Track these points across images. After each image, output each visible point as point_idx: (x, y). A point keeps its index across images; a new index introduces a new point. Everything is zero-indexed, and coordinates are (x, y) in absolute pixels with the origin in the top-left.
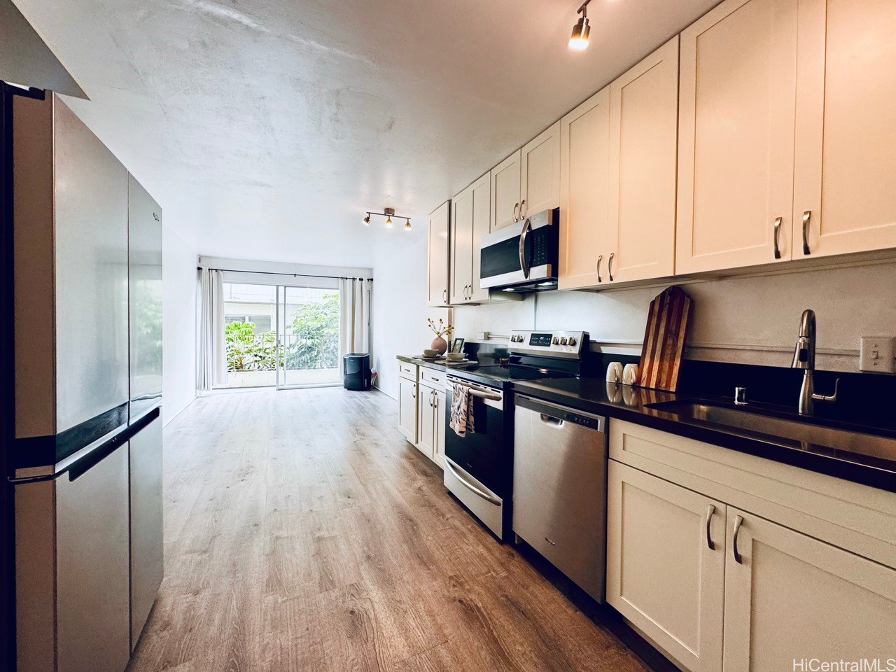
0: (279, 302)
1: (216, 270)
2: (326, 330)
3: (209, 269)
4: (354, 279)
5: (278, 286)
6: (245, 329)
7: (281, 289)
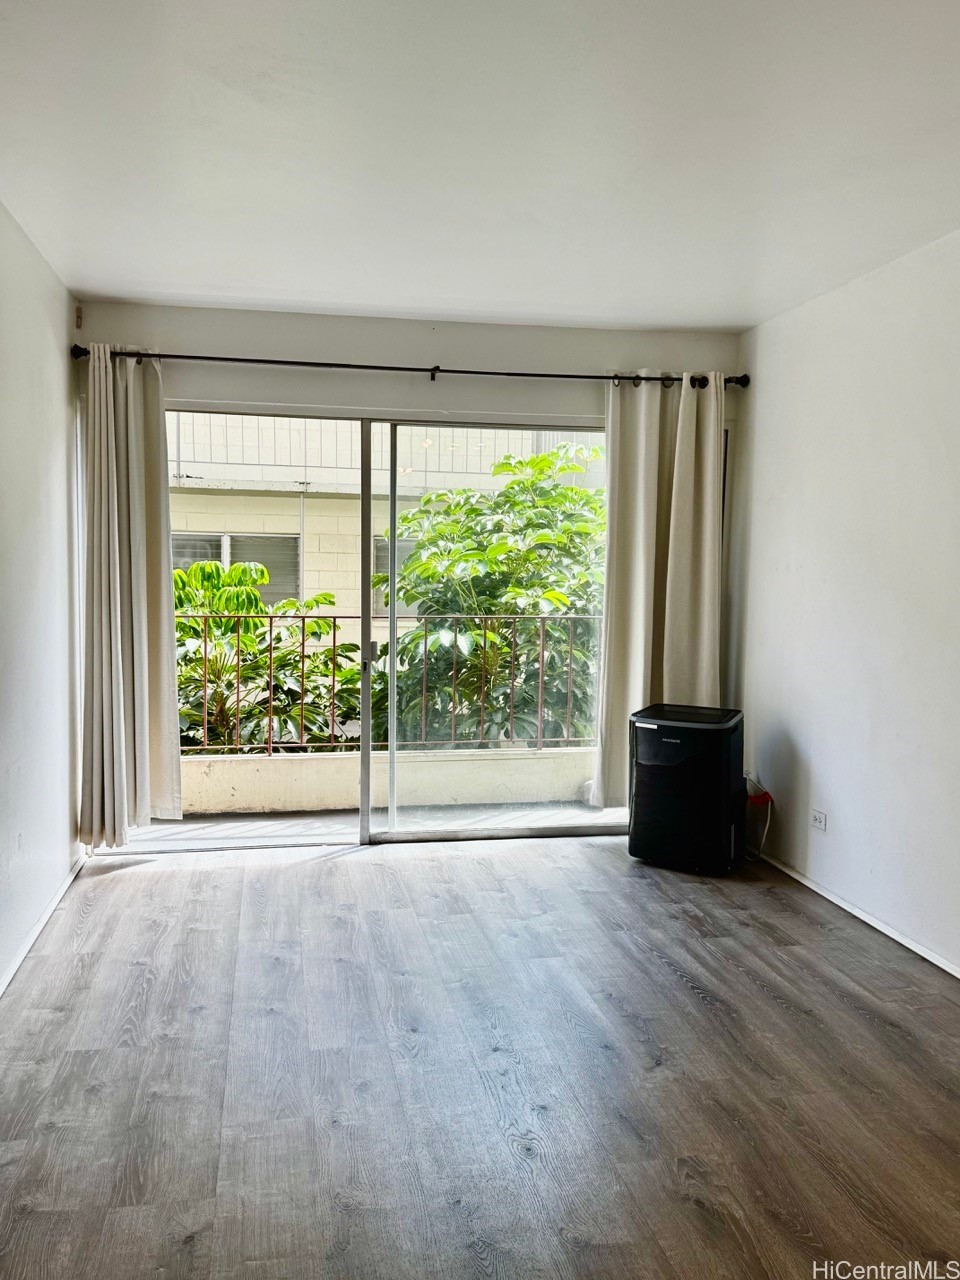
0: (374, 491)
1: (140, 357)
2: (517, 597)
3: (114, 355)
4: (667, 381)
5: (366, 423)
6: (233, 590)
7: (380, 432)
